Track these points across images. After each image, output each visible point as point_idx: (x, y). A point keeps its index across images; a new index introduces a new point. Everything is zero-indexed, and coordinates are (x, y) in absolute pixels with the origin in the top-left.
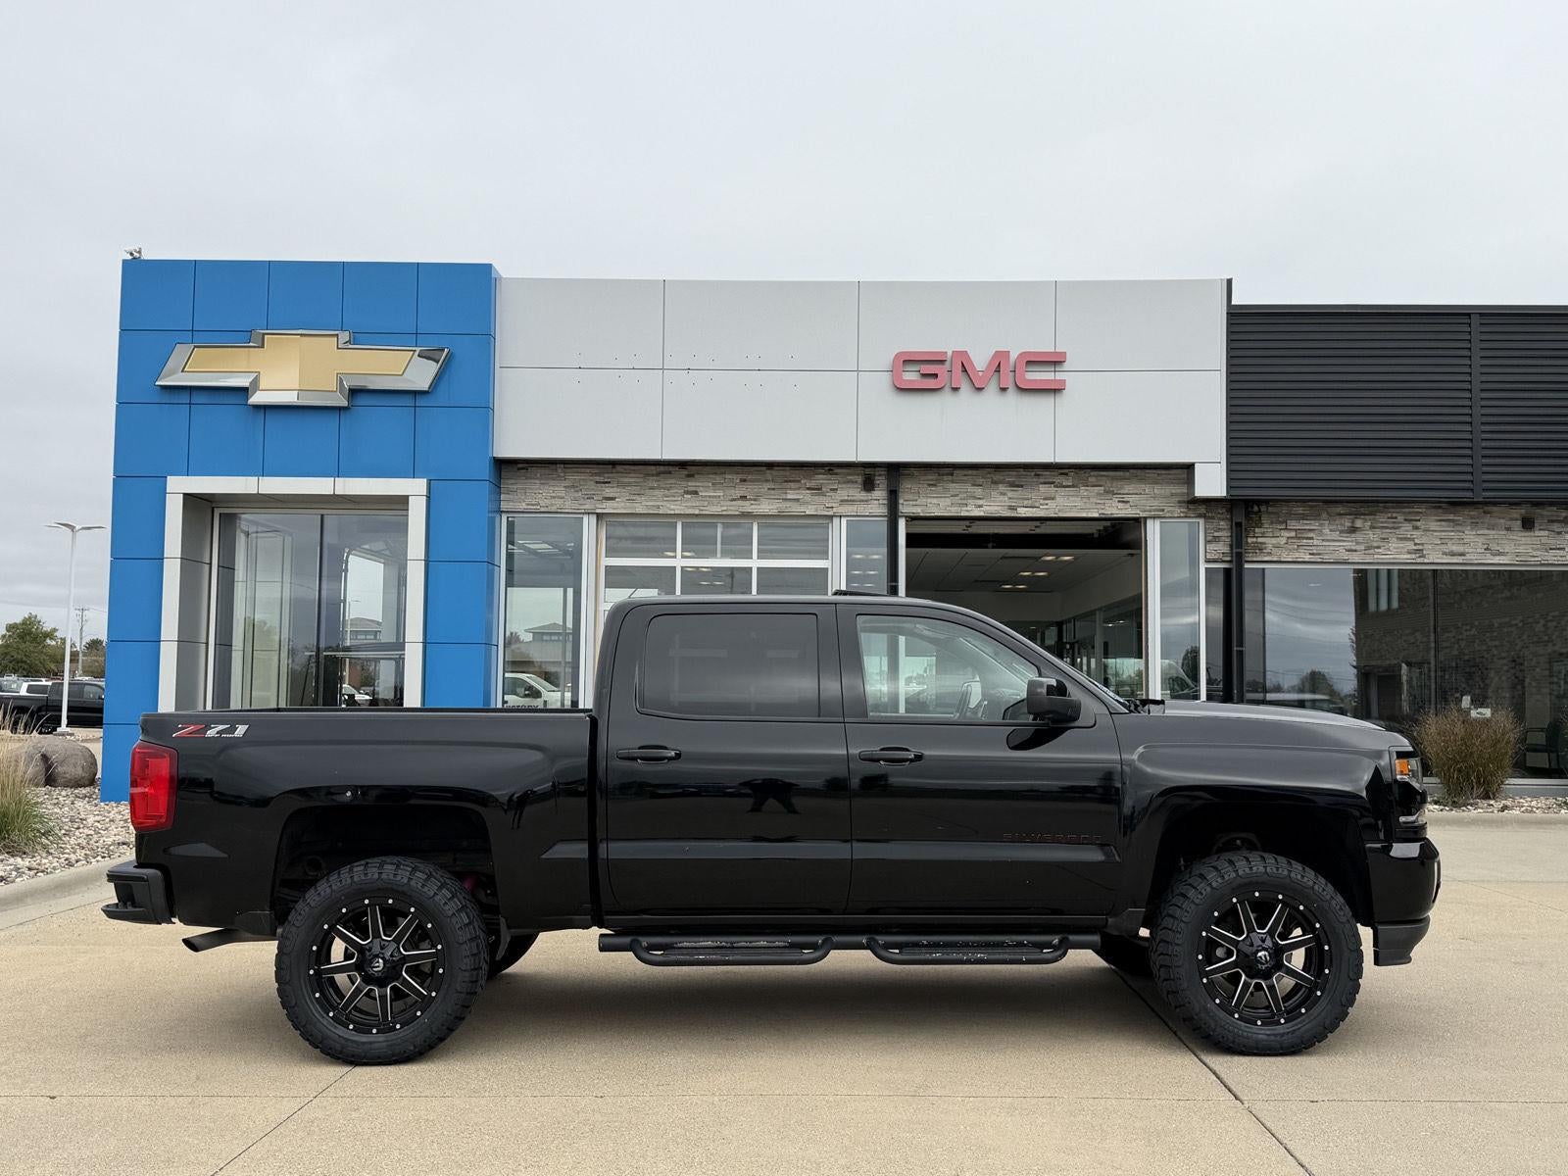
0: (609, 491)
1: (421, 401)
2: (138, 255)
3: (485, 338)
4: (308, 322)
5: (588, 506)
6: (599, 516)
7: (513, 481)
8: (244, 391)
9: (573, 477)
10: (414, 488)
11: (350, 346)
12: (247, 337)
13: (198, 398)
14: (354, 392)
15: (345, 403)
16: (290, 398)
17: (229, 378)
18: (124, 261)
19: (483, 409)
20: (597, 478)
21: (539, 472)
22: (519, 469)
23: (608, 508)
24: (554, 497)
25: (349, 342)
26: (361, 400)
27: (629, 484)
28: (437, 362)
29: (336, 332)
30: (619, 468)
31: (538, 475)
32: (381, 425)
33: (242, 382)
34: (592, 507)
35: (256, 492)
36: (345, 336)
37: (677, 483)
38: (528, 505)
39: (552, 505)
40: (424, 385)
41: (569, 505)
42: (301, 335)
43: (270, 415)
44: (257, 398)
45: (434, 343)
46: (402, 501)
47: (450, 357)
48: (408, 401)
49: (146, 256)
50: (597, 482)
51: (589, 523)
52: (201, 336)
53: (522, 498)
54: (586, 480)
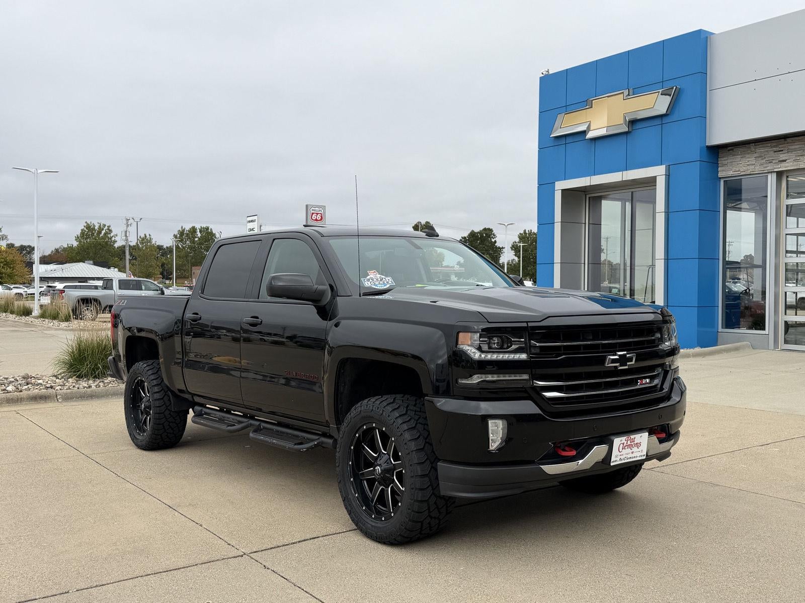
0: (782, 156)
1: (665, 120)
2: (547, 73)
3: (702, 75)
4: (610, 89)
5: (770, 167)
6: (780, 174)
7: (725, 159)
8: (584, 133)
9: (761, 150)
10: (658, 172)
11: (629, 97)
12: (586, 104)
13: (569, 140)
14: (633, 122)
15: (626, 129)
16: (603, 132)
17: (578, 127)
18: (540, 78)
19: (702, 117)
20: (775, 149)
21: (739, 150)
22: (729, 150)
23: (782, 167)
24: (748, 165)
25: (629, 95)
26: (639, 125)
27: (795, 150)
28: (670, 95)
29: (622, 91)
30: (789, 140)
31: (740, 153)
32: (646, 137)
33: (583, 128)
34: (772, 168)
35: (589, 185)
36: (626, 92)
38: (734, 172)
39: (748, 170)
40: (663, 110)
41: (758, 169)
42: (608, 97)
43: (598, 143)
44: (590, 135)
46: (652, 181)
47: (677, 92)
48: (658, 122)
49: (551, 72)
50: (775, 152)
51: (772, 179)
52: (569, 108)
53: (731, 168)
54: (768, 151)
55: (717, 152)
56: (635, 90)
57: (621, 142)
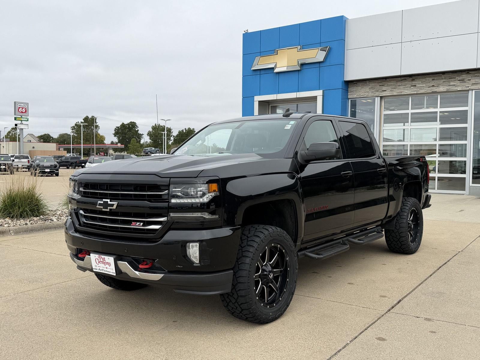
0: (384, 88)
1: (322, 65)
2: (247, 32)
3: (342, 41)
4: (289, 44)
5: (377, 94)
6: (381, 97)
7: (352, 88)
8: (273, 69)
9: (372, 84)
10: (318, 93)
11: (301, 50)
12: (273, 52)
13: (262, 72)
14: (302, 65)
15: (299, 69)
16: (284, 69)
17: (269, 65)
18: (243, 34)
19: (342, 65)
20: (380, 84)
21: (360, 84)
22: (354, 84)
23: (384, 94)
24: (365, 92)
25: (301, 49)
26: (305, 67)
27: (391, 85)
28: (326, 51)
29: (297, 46)
30: (388, 80)
31: (360, 85)
32: (310, 74)
33: (272, 66)
34: (378, 94)
35: (276, 99)
36: (299, 47)
37: (408, 83)
38: (357, 95)
39: (365, 95)
40: (321, 59)
41: (370, 94)
42: (287, 49)
43: (281, 75)
44: (276, 70)
45: (324, 45)
46: (315, 98)
47: (330, 49)
48: (317, 65)
49: (249, 31)
50: (380, 86)
51: (378, 100)
52: (262, 53)
53: (355, 93)
54: (376, 85)
55: (348, 83)
56: (304, 47)
57: (295, 76)
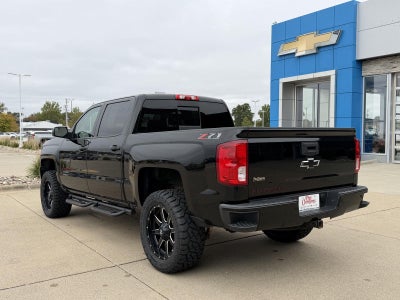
0: (394, 65)
1: (335, 47)
2: (275, 23)
3: (354, 24)
6: (393, 74)
7: (366, 66)
8: (294, 53)
9: (383, 62)
10: (332, 73)
12: (295, 39)
13: (286, 57)
14: (319, 48)
15: (315, 51)
16: (304, 53)
17: (291, 51)
18: (272, 26)
19: (354, 46)
20: (391, 61)
22: (368, 62)
23: (394, 71)
24: (377, 69)
25: (317, 34)
26: (322, 50)
28: (338, 34)
29: (313, 32)
31: (373, 63)
32: (326, 55)
33: (293, 51)
34: (389, 71)
36: (315, 33)
38: (371, 73)
39: (376, 72)
40: (334, 42)
41: (382, 71)
42: (306, 35)
43: (301, 59)
44: (297, 55)
48: (331, 48)
49: (277, 23)
50: (391, 63)
51: (389, 77)
52: (286, 41)
53: (369, 71)
54: (387, 62)
55: (361, 62)
56: (320, 32)
57: (313, 58)
